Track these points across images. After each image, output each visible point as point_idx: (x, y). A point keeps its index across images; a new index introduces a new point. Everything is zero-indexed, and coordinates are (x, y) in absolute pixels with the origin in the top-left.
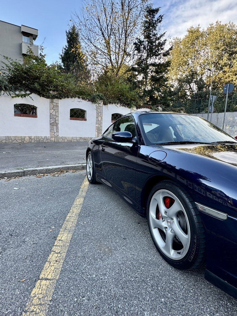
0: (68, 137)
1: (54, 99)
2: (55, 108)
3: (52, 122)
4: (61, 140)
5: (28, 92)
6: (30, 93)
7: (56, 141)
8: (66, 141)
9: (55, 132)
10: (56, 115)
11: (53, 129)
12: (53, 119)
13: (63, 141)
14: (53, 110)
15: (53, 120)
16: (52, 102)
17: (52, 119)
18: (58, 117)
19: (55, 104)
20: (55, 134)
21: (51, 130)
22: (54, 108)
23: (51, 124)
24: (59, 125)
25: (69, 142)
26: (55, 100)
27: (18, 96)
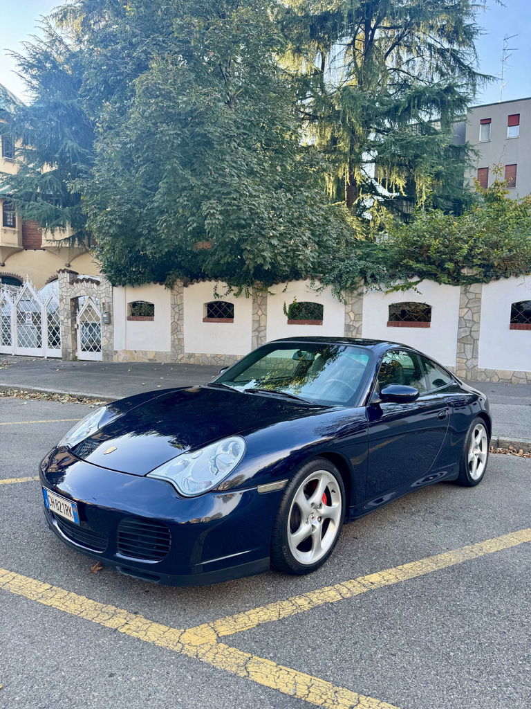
0: (503, 372)
1: (470, 284)
2: (472, 305)
3: (463, 335)
4: (483, 376)
5: (416, 279)
6: (419, 279)
7: (469, 378)
8: (495, 379)
9: (469, 357)
10: (473, 320)
11: (463, 351)
12: (466, 328)
13: (488, 380)
14: (466, 310)
15: (465, 331)
16: (466, 292)
17: (462, 329)
18: (478, 323)
19: (471, 296)
20: (469, 363)
21: (460, 353)
22: (469, 306)
23: (459, 340)
24: (480, 343)
25: (503, 383)
26: (474, 288)
27: (396, 289)
